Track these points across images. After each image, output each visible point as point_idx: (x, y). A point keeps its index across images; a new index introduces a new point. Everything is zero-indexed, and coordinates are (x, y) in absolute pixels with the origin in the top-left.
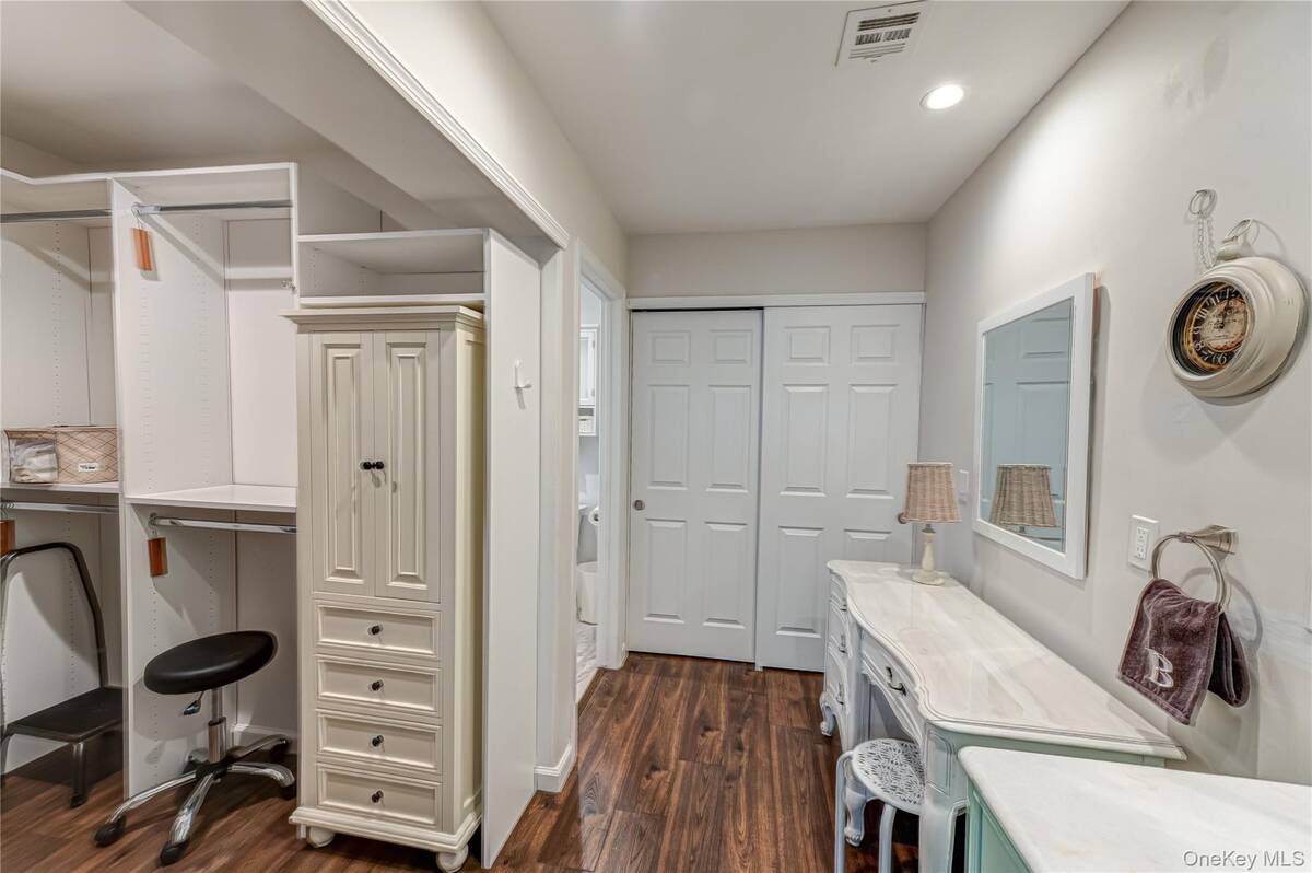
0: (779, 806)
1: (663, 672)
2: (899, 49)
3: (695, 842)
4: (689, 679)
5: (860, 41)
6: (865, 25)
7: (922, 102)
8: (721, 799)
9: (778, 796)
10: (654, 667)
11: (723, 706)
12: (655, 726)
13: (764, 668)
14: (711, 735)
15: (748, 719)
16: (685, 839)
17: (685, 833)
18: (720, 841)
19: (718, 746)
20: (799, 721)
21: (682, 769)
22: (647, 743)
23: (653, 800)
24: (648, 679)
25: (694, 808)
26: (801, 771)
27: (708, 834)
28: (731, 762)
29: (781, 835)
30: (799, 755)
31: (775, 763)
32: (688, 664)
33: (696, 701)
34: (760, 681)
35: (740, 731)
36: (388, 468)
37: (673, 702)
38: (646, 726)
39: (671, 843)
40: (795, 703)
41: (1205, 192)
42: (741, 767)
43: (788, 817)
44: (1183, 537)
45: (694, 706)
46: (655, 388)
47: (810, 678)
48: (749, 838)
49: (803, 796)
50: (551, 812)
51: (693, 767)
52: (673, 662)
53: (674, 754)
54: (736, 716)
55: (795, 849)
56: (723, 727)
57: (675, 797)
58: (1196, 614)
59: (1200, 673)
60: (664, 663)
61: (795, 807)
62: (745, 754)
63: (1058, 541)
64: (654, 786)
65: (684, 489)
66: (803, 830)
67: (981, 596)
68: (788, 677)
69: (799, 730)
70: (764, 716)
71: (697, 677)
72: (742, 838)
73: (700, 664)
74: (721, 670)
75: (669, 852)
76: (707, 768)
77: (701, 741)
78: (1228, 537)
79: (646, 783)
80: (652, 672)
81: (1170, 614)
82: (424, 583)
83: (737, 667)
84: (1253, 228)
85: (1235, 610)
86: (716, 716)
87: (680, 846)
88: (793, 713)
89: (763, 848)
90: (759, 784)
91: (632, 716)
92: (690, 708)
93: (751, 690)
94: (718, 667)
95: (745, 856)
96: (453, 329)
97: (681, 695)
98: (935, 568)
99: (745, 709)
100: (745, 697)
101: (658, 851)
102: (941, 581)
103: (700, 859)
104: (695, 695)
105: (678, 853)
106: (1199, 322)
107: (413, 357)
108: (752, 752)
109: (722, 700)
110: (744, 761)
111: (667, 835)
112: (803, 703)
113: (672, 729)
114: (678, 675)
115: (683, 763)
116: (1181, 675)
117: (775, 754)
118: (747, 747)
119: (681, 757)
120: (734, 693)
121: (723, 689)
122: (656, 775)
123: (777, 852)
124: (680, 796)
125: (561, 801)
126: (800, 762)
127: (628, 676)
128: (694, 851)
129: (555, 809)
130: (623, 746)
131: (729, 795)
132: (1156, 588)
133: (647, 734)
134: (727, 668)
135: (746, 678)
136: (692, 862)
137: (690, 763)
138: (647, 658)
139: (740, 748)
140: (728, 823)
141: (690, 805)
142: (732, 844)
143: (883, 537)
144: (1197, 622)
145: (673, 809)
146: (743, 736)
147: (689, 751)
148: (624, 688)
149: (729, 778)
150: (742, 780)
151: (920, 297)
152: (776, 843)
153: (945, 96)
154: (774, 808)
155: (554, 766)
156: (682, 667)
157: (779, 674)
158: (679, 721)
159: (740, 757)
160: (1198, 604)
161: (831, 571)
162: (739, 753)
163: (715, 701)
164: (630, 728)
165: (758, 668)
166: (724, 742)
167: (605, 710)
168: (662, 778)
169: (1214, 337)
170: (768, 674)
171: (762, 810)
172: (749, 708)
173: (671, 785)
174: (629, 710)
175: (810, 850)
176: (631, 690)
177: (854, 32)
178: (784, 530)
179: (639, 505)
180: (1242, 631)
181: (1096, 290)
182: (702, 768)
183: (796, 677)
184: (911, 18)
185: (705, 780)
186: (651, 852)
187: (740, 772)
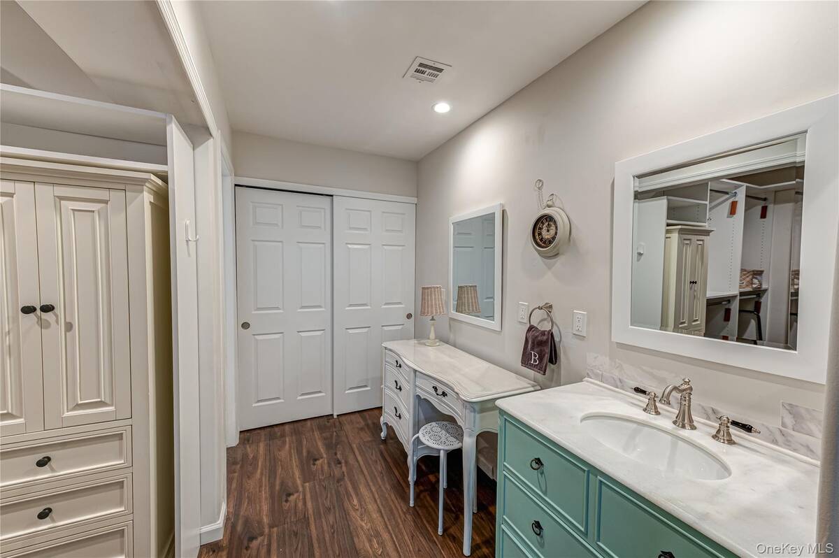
0: (371, 484)
1: (272, 437)
2: (431, 81)
3: (331, 523)
4: (292, 436)
5: (417, 71)
6: (421, 65)
7: (433, 107)
8: (338, 492)
9: (368, 478)
10: (263, 436)
11: (320, 444)
12: (279, 470)
13: (338, 415)
14: (318, 462)
15: (338, 446)
16: (324, 523)
17: (323, 520)
18: (345, 515)
19: (326, 467)
20: (367, 437)
21: (308, 489)
22: (278, 482)
23: (296, 513)
24: (262, 445)
25: (323, 505)
26: (377, 461)
27: (337, 515)
28: (337, 472)
29: (377, 496)
30: (372, 454)
31: (362, 463)
32: (287, 427)
33: (302, 447)
34: (337, 424)
35: (336, 454)
36: (60, 310)
37: (286, 452)
38: (272, 473)
39: (316, 529)
40: (362, 429)
41: (540, 181)
42: (343, 472)
43: (378, 487)
44: (540, 308)
45: (302, 450)
46: (256, 243)
47: (365, 413)
48: (361, 505)
49: (381, 473)
50: (220, 553)
51: (314, 483)
52: (276, 429)
53: (299, 482)
54: (330, 446)
55: (386, 499)
56: (325, 456)
57: (309, 505)
58: (544, 334)
59: (546, 355)
60: (271, 431)
61: (379, 479)
62: (343, 465)
63: (491, 317)
64: (293, 504)
65: (281, 311)
66: (386, 489)
67: (455, 346)
68: (353, 417)
69: (368, 442)
70: (346, 441)
71: (297, 433)
72: (357, 507)
73: (296, 425)
74: (311, 425)
75: (318, 535)
76: (324, 481)
77: (314, 468)
78: (551, 307)
79: (286, 506)
80: (263, 439)
81: (537, 337)
82: (112, 405)
83: (321, 420)
84: (554, 197)
85: (555, 331)
86: (318, 450)
87: (323, 528)
88: (362, 434)
89: (370, 507)
90: (356, 477)
91: (259, 471)
92: (299, 452)
93: (334, 430)
94: (309, 423)
95: (362, 515)
96: (142, 191)
97: (290, 447)
98: (436, 338)
99: (334, 442)
100: (332, 435)
101: (310, 538)
102: (438, 344)
103: (337, 529)
104: (300, 443)
105: (323, 531)
106: (540, 229)
107: (93, 211)
108: (346, 462)
109: (318, 440)
110: (344, 469)
111: (313, 527)
112: (366, 428)
113: (292, 468)
114: (283, 436)
115: (307, 484)
116: (541, 359)
117: (360, 458)
118: (343, 461)
119: (304, 481)
120: (324, 435)
121: (317, 434)
122: (292, 498)
123: (378, 505)
124: (312, 503)
125: (225, 544)
126: (374, 458)
127: (246, 448)
128: (332, 527)
129: (223, 550)
130: (260, 491)
131: (342, 490)
132: (531, 328)
133: (275, 478)
134: (315, 422)
135: (328, 424)
136: (333, 533)
137: (312, 483)
138: (256, 432)
139: (340, 463)
140: (346, 504)
141: (320, 504)
142: (352, 513)
143: (400, 327)
144: (545, 338)
145: (311, 511)
146: (339, 456)
147: (308, 476)
148: (245, 456)
149: (338, 482)
150: (346, 478)
151: (415, 200)
152: (376, 501)
153: (442, 108)
154: (369, 485)
155: (215, 522)
156: (284, 430)
157: (347, 417)
158: (295, 462)
159: (341, 467)
160: (545, 331)
161: (386, 348)
162: (339, 466)
163: (314, 443)
164: (260, 480)
165: (335, 417)
166: (329, 463)
167: (236, 474)
168: (296, 499)
169: (546, 235)
170: (341, 418)
171: (363, 489)
172: (336, 440)
173: (304, 499)
174: (256, 468)
175: (393, 496)
176: (252, 456)
177: (416, 66)
178: (348, 330)
179: (246, 325)
180: (557, 339)
181: (503, 211)
182: (320, 482)
183: (357, 415)
184: (440, 70)
185: (325, 488)
186: (306, 540)
187: (344, 475)
